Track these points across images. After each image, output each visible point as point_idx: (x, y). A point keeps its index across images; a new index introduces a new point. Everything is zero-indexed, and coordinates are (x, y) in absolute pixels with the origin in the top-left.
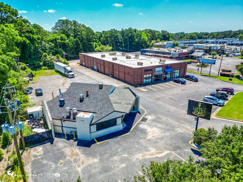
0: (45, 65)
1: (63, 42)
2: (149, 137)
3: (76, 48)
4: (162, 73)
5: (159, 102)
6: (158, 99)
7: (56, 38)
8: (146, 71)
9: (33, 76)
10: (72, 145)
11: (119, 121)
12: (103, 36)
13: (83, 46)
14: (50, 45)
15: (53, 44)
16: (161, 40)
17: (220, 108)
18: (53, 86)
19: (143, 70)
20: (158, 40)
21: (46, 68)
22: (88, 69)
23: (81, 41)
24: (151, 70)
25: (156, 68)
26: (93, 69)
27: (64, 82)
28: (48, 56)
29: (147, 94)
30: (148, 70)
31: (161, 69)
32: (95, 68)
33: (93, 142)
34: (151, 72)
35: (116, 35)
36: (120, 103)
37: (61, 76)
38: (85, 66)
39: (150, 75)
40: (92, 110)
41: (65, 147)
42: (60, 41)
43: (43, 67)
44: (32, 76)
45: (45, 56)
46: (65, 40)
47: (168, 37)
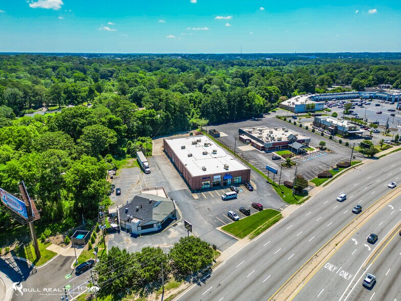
0: (129, 152)
1: (151, 119)
2: (169, 237)
3: (166, 123)
4: (220, 180)
5: (197, 212)
6: (198, 209)
7: (144, 115)
8: (204, 178)
9: (117, 169)
10: (128, 236)
11: (155, 225)
12: (202, 103)
13: (174, 120)
14: (138, 123)
15: (140, 123)
16: (299, 92)
18: (130, 183)
19: (201, 178)
20: (296, 91)
21: (129, 156)
22: (168, 159)
23: (173, 114)
24: (209, 178)
25: (214, 177)
27: (140, 178)
28: (132, 144)
29: (195, 202)
30: (206, 178)
31: (220, 176)
33: (139, 235)
34: (209, 179)
36: (159, 214)
37: (139, 170)
38: (166, 154)
39: (209, 182)
40: (141, 218)
41: (125, 236)
42: (148, 118)
43: (127, 155)
44: (116, 169)
45: (130, 144)
46: (154, 116)
47: (312, 87)
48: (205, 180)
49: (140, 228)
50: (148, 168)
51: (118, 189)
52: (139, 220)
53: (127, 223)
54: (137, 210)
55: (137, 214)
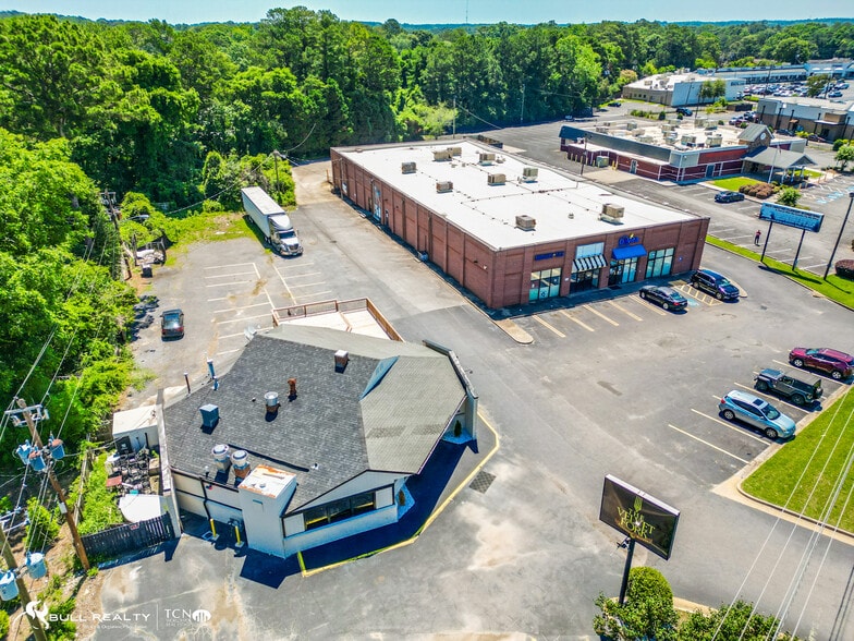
0: (212, 191)
1: (280, 96)
2: (478, 563)
3: (329, 117)
4: (601, 262)
5: (560, 403)
6: (557, 385)
7: (258, 82)
8: (538, 258)
9: (169, 244)
10: (223, 573)
11: (384, 498)
12: (431, 64)
13: (353, 108)
14: (237, 109)
15: (248, 108)
16: (658, 66)
17: (772, 450)
18: (222, 292)
19: (529, 257)
20: (650, 65)
21: (216, 204)
22: (355, 213)
23: (349, 89)
24: (560, 254)
25: (580, 249)
26: (370, 217)
27: (263, 274)
28: (223, 164)
29: (527, 356)
30: (548, 256)
31: (598, 248)
32: (378, 213)
33: (289, 566)
34: (559, 261)
35: (477, 60)
36: (398, 431)
37: (258, 246)
38: (347, 198)
39: (557, 272)
41: (205, 575)
42: (271, 94)
43: (208, 203)
44: (164, 243)
45: (215, 163)
46: (289, 89)
47: (689, 54)
48: (545, 263)
49: (296, 524)
50: (291, 234)
51: (169, 316)
52: (288, 477)
53: (216, 493)
54: (271, 414)
55: (273, 440)
